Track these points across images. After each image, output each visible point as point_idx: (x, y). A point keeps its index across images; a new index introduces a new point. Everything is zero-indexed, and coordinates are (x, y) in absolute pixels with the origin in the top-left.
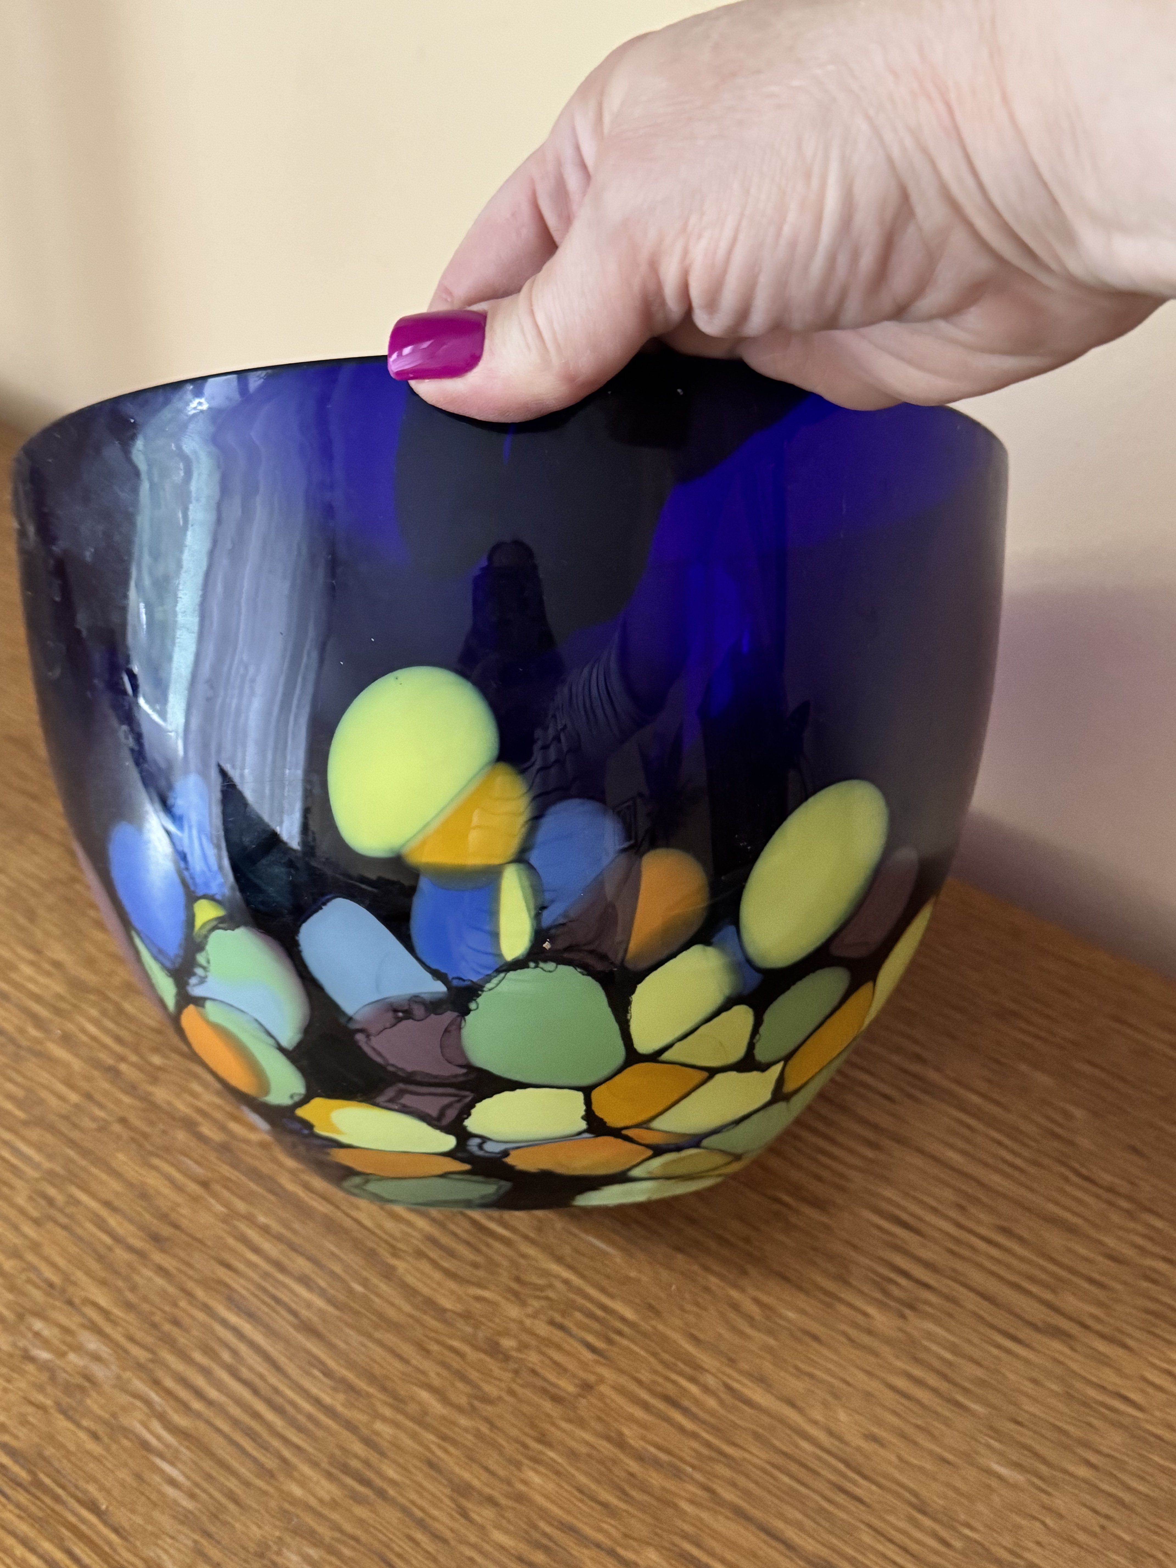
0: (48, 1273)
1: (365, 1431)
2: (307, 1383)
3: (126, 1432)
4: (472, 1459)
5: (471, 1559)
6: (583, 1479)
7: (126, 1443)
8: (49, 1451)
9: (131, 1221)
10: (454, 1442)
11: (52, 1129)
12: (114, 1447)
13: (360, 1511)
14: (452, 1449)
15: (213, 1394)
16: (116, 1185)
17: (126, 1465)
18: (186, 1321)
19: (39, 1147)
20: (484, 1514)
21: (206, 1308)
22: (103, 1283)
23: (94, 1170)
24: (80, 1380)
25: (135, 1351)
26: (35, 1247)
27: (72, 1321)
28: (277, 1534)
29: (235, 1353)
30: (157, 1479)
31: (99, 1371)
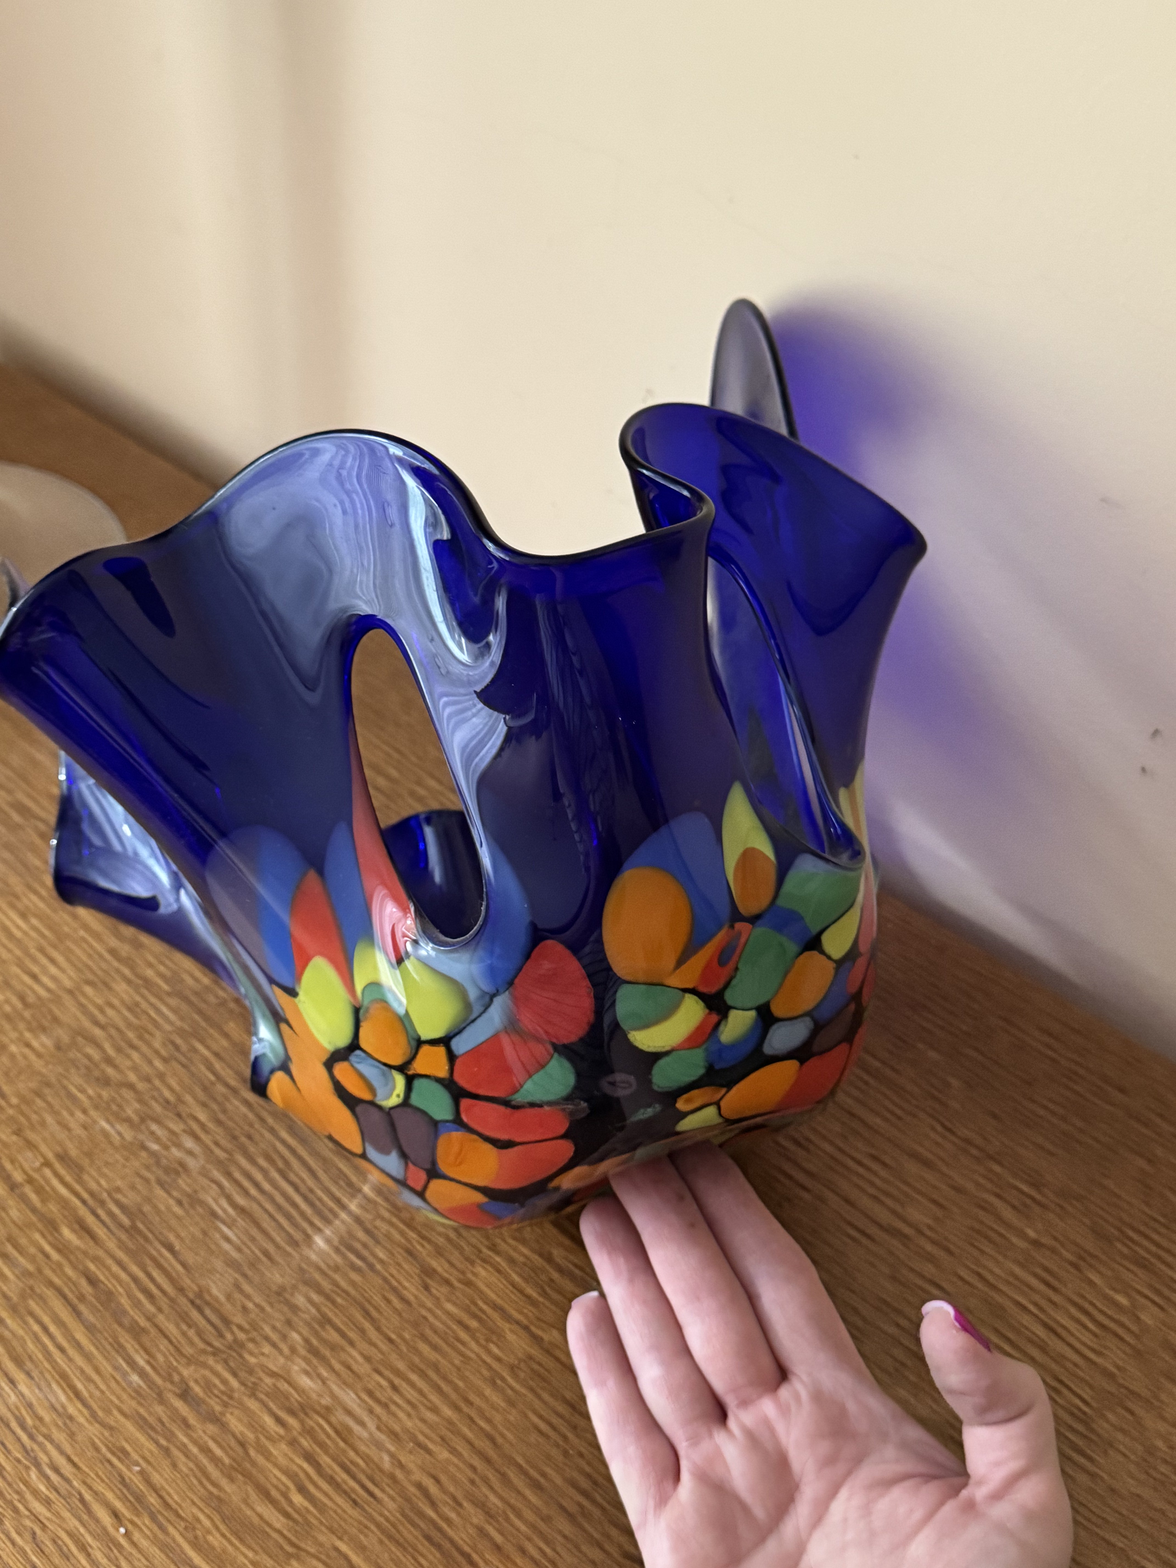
0: (167, 1094)
1: (369, 1226)
2: (334, 1189)
3: (202, 1203)
4: (441, 1255)
5: (425, 1318)
6: (516, 1278)
7: (200, 1210)
8: (147, 1208)
9: (230, 1067)
10: (429, 1241)
11: (186, 999)
12: (192, 1212)
13: (354, 1276)
14: (426, 1244)
15: (267, 1186)
16: (225, 1043)
17: (197, 1224)
18: (257, 1137)
19: (175, 1011)
20: (440, 1291)
21: (272, 1130)
22: (204, 1105)
23: (211, 1031)
24: (176, 1166)
25: (217, 1151)
26: (161, 1076)
27: (177, 1127)
28: (293, 1282)
29: (286, 1162)
30: (217, 1236)
31: (191, 1163)
